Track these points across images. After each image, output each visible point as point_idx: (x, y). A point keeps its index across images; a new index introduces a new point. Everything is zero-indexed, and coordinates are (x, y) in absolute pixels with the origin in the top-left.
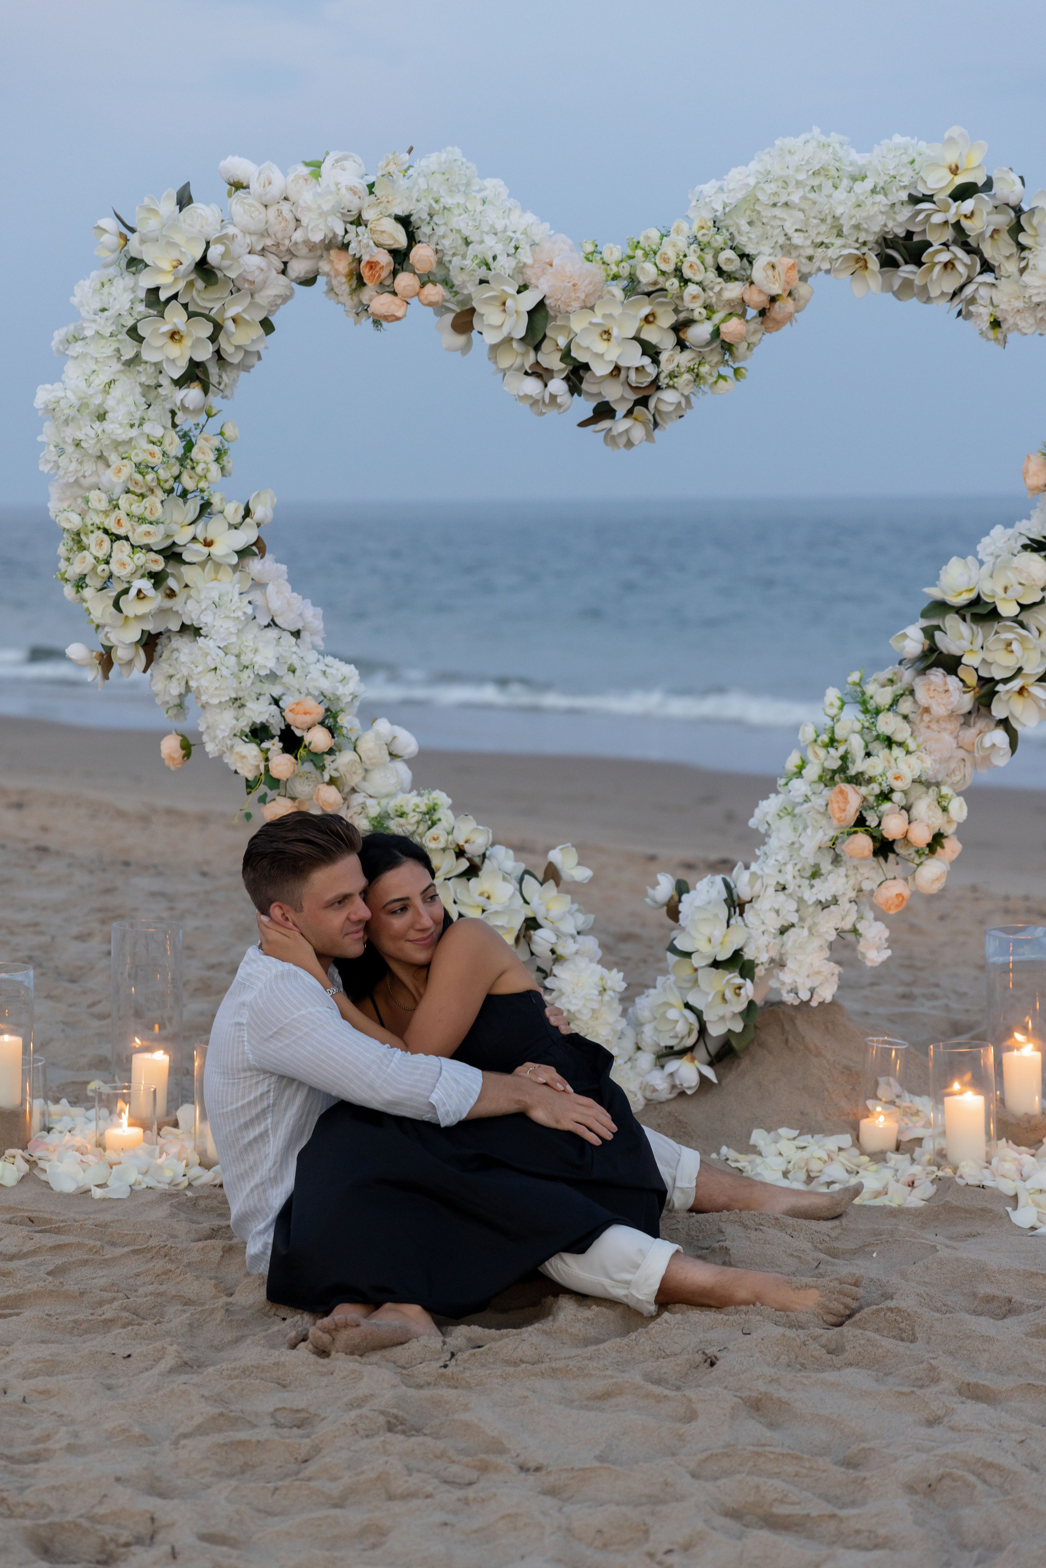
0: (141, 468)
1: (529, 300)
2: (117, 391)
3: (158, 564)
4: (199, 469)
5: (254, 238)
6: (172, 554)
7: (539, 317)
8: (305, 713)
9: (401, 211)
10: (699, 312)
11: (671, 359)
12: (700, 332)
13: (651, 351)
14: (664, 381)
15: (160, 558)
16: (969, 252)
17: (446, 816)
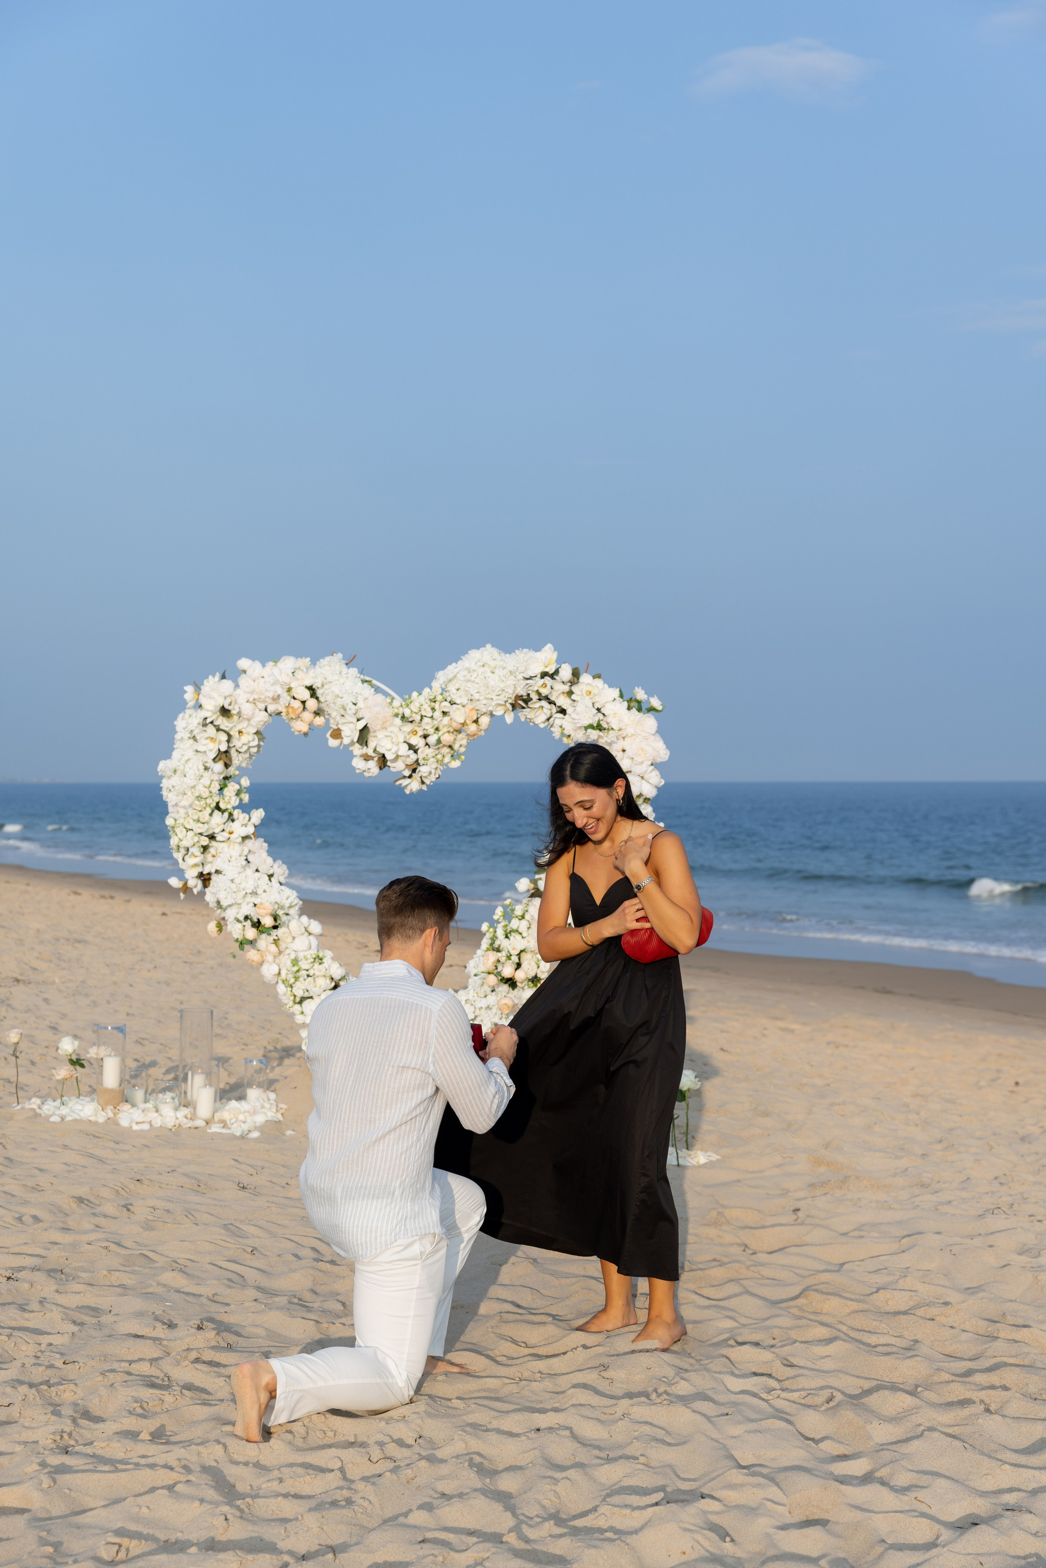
0: (199, 798)
1: (360, 725)
2: (190, 764)
3: (205, 841)
4: (226, 799)
5: (249, 695)
6: (212, 837)
7: (365, 731)
8: (265, 909)
9: (309, 685)
10: (431, 731)
11: (424, 752)
12: (432, 739)
13: (412, 748)
14: (421, 762)
15: (207, 839)
16: (550, 703)
17: (327, 961)
